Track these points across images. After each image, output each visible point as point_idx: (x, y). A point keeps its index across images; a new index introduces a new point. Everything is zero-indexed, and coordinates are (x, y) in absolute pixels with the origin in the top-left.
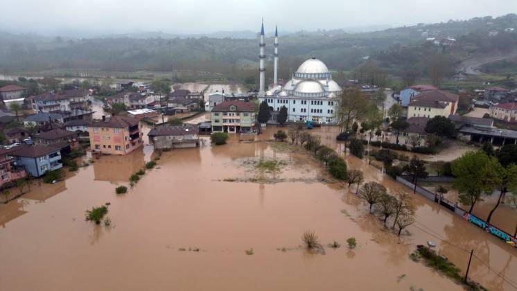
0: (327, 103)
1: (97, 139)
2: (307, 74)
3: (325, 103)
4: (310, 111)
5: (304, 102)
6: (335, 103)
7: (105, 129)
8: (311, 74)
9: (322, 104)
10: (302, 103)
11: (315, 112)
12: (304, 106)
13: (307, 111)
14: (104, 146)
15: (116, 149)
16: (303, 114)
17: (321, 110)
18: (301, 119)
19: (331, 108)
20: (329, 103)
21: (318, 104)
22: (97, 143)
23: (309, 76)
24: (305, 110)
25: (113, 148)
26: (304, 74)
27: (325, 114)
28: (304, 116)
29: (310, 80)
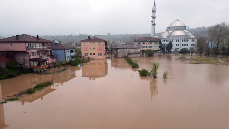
0: (191, 40)
1: (86, 49)
2: (177, 27)
3: (190, 41)
4: (181, 45)
5: (178, 41)
6: (195, 40)
7: (92, 43)
8: (179, 27)
9: (188, 41)
10: (177, 41)
11: (184, 45)
12: (178, 43)
13: (179, 45)
14: (91, 54)
15: (99, 55)
16: (177, 47)
17: (188, 44)
18: (176, 50)
19: (193, 43)
20: (192, 40)
21: (186, 41)
22: (86, 52)
23: (178, 28)
24: (178, 45)
25: (96, 54)
26: (175, 27)
27: (190, 46)
28: (177, 48)
29: (179, 30)
